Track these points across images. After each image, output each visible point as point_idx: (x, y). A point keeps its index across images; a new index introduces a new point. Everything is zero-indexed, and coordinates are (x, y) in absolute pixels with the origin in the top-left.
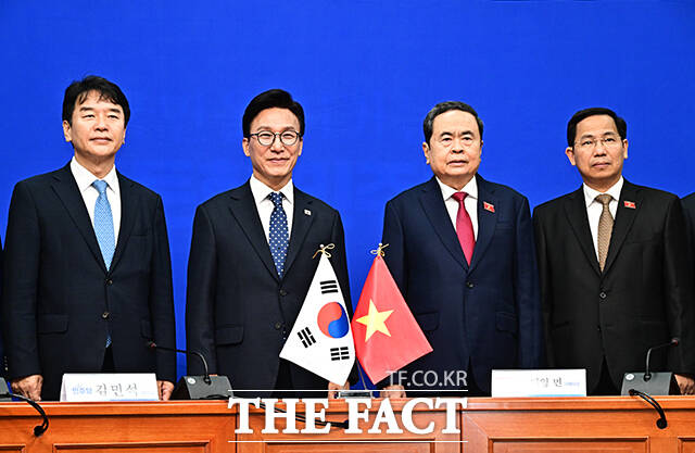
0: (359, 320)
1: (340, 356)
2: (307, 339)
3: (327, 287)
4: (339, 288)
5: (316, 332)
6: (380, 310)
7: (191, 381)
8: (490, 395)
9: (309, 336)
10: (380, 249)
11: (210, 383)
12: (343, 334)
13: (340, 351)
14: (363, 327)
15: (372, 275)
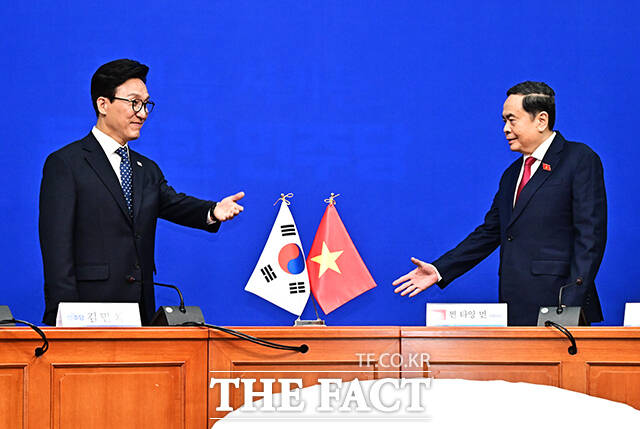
0: (314, 259)
1: (298, 290)
2: (269, 274)
3: (287, 231)
4: (296, 231)
5: (277, 269)
6: (331, 250)
7: (169, 310)
8: (425, 325)
9: (271, 273)
10: (331, 199)
11: (184, 312)
12: (300, 271)
13: (297, 286)
14: (317, 265)
15: (325, 220)
